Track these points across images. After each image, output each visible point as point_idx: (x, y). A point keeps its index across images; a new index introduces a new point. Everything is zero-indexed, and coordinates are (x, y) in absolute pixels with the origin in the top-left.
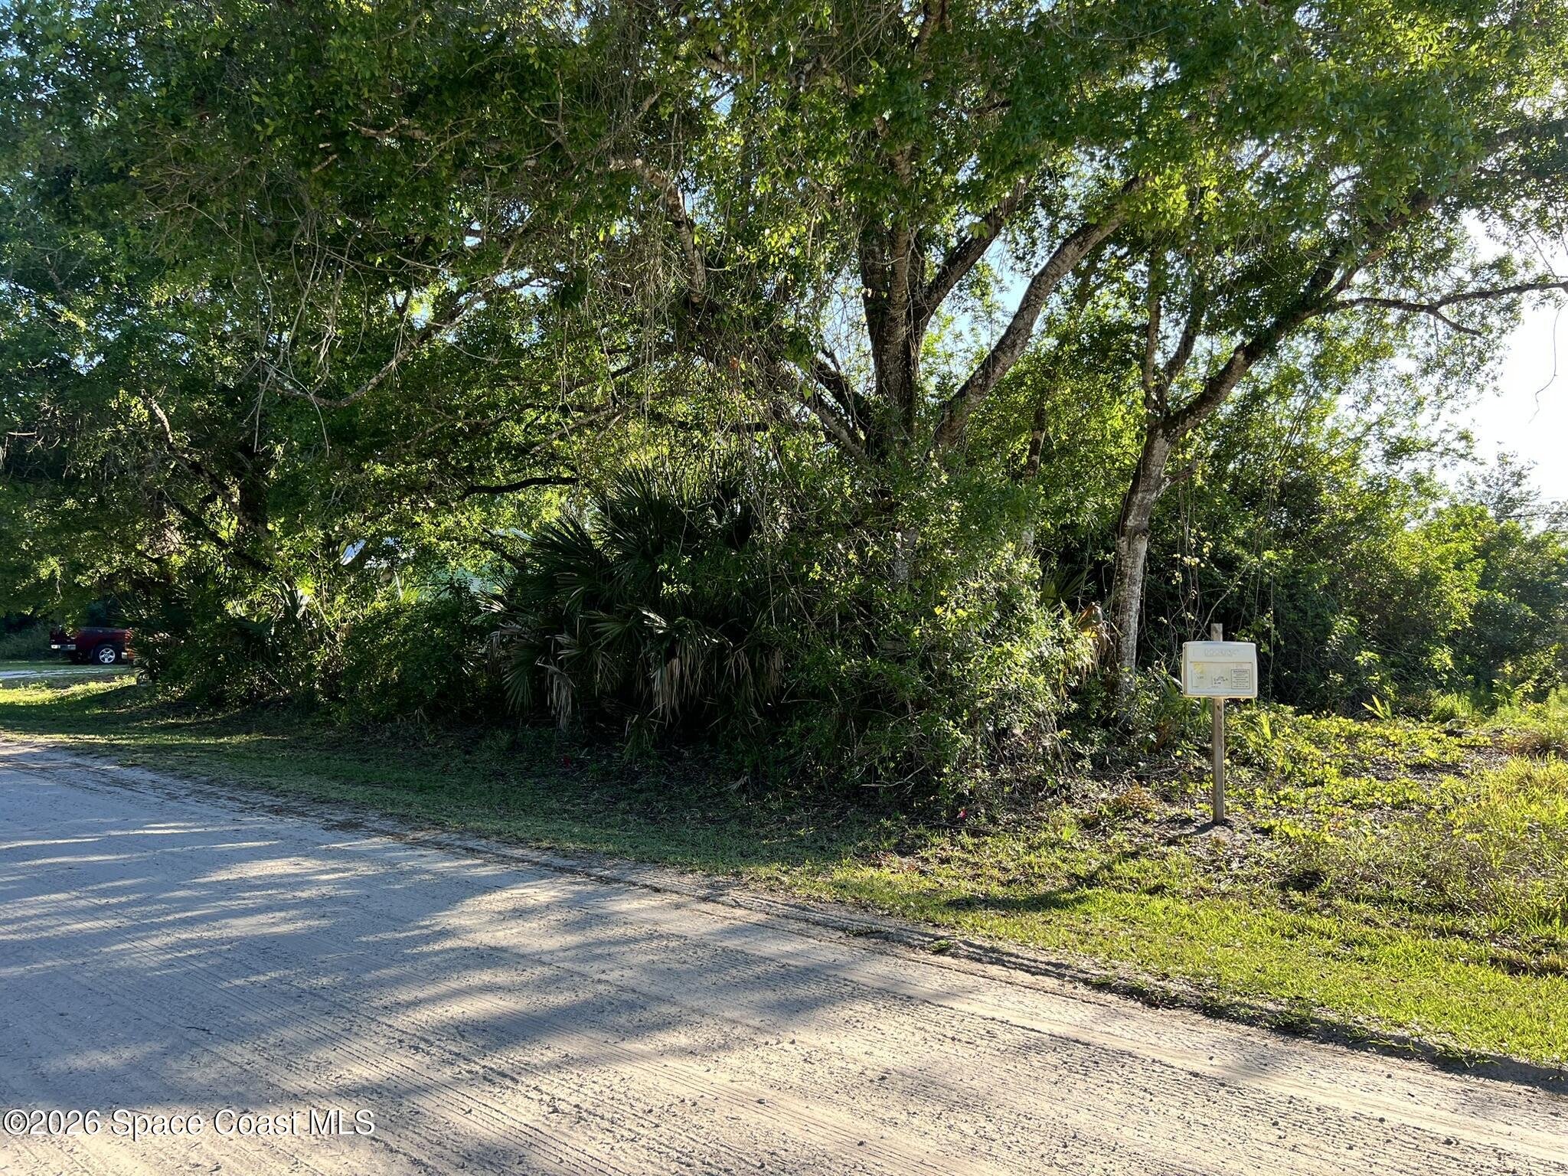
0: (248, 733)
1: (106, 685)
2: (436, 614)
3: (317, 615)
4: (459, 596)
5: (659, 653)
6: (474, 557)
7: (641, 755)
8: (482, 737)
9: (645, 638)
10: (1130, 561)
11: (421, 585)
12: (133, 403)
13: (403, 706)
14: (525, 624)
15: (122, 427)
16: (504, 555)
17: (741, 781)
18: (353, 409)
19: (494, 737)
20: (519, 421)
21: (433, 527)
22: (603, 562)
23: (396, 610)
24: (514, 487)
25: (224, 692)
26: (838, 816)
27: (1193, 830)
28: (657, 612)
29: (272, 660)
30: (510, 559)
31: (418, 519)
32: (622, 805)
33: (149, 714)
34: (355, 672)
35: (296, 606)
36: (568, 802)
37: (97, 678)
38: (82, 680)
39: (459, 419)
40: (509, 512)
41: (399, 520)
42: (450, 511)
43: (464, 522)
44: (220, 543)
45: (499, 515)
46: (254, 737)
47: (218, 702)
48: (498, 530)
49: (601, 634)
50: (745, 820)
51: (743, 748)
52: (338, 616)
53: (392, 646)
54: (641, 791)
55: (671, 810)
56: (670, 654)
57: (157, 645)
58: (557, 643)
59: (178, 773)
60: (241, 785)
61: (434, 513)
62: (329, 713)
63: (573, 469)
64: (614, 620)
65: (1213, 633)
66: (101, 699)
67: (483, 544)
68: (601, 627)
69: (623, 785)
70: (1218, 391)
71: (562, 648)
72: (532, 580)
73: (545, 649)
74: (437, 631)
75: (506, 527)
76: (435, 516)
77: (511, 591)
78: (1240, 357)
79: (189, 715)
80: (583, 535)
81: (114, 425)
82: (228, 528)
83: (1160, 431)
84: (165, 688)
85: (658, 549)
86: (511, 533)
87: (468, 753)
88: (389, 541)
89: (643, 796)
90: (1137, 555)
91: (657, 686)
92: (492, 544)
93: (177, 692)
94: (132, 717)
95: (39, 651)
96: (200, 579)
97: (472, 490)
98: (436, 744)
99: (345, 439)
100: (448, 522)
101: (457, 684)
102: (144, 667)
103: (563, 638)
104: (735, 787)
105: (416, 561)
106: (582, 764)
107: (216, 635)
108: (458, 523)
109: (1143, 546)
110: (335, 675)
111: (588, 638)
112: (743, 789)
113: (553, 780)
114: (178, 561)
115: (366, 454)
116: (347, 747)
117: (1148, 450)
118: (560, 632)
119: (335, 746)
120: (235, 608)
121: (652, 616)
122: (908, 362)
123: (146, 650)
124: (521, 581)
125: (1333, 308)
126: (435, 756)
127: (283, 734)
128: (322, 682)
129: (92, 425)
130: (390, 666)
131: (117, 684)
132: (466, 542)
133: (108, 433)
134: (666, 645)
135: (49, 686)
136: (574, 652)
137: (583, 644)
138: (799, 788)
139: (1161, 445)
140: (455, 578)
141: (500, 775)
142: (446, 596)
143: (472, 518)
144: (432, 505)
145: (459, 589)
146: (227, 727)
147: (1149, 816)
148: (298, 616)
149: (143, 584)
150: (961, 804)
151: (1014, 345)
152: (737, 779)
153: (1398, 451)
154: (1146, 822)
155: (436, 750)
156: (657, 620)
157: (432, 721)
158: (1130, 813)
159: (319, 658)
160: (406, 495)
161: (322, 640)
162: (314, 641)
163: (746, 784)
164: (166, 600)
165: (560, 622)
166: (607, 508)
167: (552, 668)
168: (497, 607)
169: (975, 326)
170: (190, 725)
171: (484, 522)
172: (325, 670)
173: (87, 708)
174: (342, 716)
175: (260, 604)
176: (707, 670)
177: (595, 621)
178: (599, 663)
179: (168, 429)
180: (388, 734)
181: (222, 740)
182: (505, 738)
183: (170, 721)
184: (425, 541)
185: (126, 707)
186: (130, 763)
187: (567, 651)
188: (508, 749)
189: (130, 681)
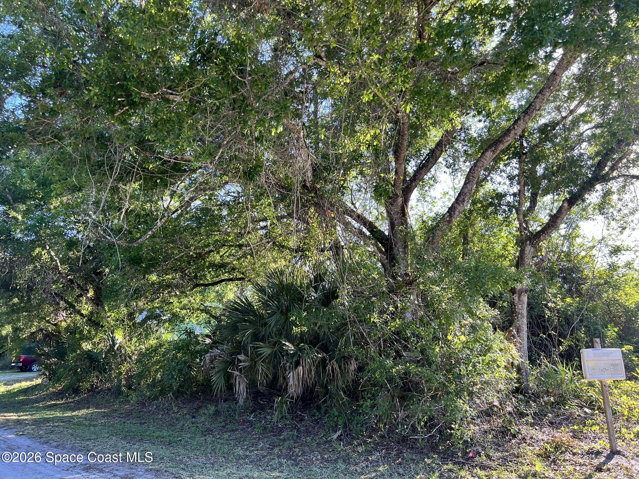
0: (88, 409)
1: (30, 383)
2: (178, 347)
3: (124, 348)
4: (190, 336)
5: (291, 363)
6: (197, 317)
7: (282, 418)
8: (200, 407)
9: (283, 357)
10: (520, 306)
11: (172, 331)
12: (43, 253)
13: (162, 392)
14: (222, 350)
15: (37, 264)
16: (211, 315)
17: (339, 433)
18: (140, 248)
19: (206, 408)
20: (218, 253)
21: (178, 304)
22: (261, 317)
23: (160, 344)
24: (215, 284)
25: (79, 386)
26: (398, 456)
27: (604, 459)
28: (289, 341)
29: (102, 370)
30: (214, 317)
31: (172, 301)
32: (276, 450)
34: (141, 376)
35: (114, 344)
36: (247, 449)
37: (26, 380)
38: (19, 381)
39: (191, 251)
40: (213, 295)
41: (163, 301)
42: (186, 296)
43: (193, 301)
44: (82, 315)
45: (208, 297)
46: (91, 411)
47: (76, 391)
48: (207, 304)
49: (261, 354)
50: (346, 460)
51: (336, 413)
52: (133, 348)
53: (158, 362)
54: (284, 440)
55: (304, 453)
56: (297, 364)
58: (238, 359)
59: (42, 440)
61: (179, 298)
62: (128, 396)
63: (243, 274)
64: (268, 347)
65: (595, 344)
66: (24, 391)
67: (201, 310)
68: (261, 350)
69: (275, 436)
70: (556, 222)
71: (241, 362)
72: (225, 327)
73: (232, 363)
74: (179, 355)
75: (211, 301)
76: (179, 299)
77: (214, 333)
78: (566, 205)
79: (62, 399)
80: (250, 304)
81: (34, 263)
82: (86, 308)
83: (528, 242)
84: (53, 385)
85: (288, 310)
86: (214, 305)
87: (194, 417)
88: (158, 311)
89: (286, 444)
90: (524, 303)
91: (291, 382)
92: (206, 311)
93: (58, 387)
94: (37, 401)
95: (7, 366)
96: (73, 333)
97: (197, 285)
98: (178, 412)
99: (136, 263)
100: (185, 301)
101: (188, 381)
102: (46, 375)
103: (242, 357)
104: (335, 437)
105: (170, 320)
106: (251, 424)
107: (77, 359)
108: (190, 301)
109: (525, 299)
110: (131, 377)
111: (255, 357)
112: (339, 438)
113: (238, 434)
114: (64, 324)
115: (148, 271)
116: (135, 415)
117: (522, 252)
118: (240, 353)
119: (128, 414)
120: (87, 346)
121: (287, 344)
122: (403, 213)
123: (46, 367)
124: (219, 327)
125: (609, 180)
126: (177, 419)
127: (105, 408)
128: (126, 379)
129: (24, 264)
130: (157, 371)
131: (34, 383)
132: (193, 310)
133: (31, 267)
134: (295, 359)
135: (5, 384)
136: (247, 364)
137: (252, 360)
138: (371, 437)
139: (529, 249)
140: (188, 327)
141: (209, 431)
142: (184, 337)
143: (195, 299)
144: (178, 293)
145: (189, 333)
146: (78, 406)
147: (575, 451)
148: (116, 348)
149: (48, 336)
150: (467, 447)
151: (464, 200)
152: (336, 432)
153: (616, 251)
154: (574, 454)
155: (178, 416)
156: (290, 347)
157: (176, 398)
158: (563, 449)
159: (124, 368)
160: (166, 289)
161: (126, 360)
162: (122, 360)
163: (341, 435)
164: (58, 342)
165: (239, 348)
166: (261, 290)
167: (236, 373)
168: (208, 341)
169: (418, 204)
170: (62, 404)
171: (201, 300)
172: (127, 373)
173: (18, 396)
174: (133, 398)
175: (99, 343)
176: (317, 372)
177: (258, 348)
178: (260, 370)
179: (59, 264)
180: (155, 407)
181: (74, 414)
182: (212, 409)
183: (53, 402)
184: (174, 311)
185: (35, 395)
186: (21, 433)
187: (244, 364)
188: (214, 415)
189: (39, 381)
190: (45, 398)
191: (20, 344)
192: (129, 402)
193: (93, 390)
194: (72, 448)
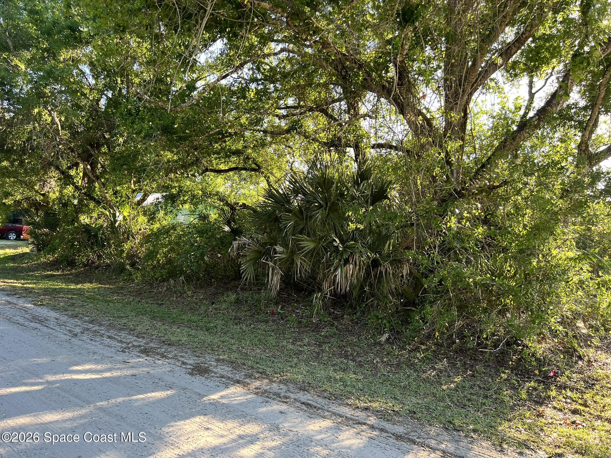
0: (91, 282)
1: (14, 251)
5: (340, 260)
8: (221, 295)
12: (44, 113)
13: (173, 275)
14: (256, 239)
15: (37, 125)
17: (386, 336)
19: (227, 295)
23: (174, 226)
24: (227, 171)
25: (75, 259)
29: (101, 246)
33: (38, 267)
35: (116, 221)
37: (9, 247)
46: (95, 285)
47: (72, 264)
49: (302, 248)
52: (138, 227)
56: (347, 262)
57: (42, 234)
58: (275, 250)
59: (69, 313)
60: (111, 326)
62: (132, 275)
63: (256, 164)
64: (312, 241)
66: (13, 258)
68: (304, 244)
71: (277, 253)
73: (267, 253)
79: (58, 270)
81: (34, 124)
84: (45, 255)
91: (338, 280)
93: (51, 258)
94: (30, 269)
96: (65, 205)
97: (207, 170)
98: (193, 296)
102: (35, 244)
103: (279, 248)
104: (383, 339)
106: (281, 316)
107: (74, 232)
110: (135, 256)
111: (295, 249)
113: (272, 326)
114: (53, 196)
118: (277, 244)
120: (84, 219)
121: (337, 240)
123: (36, 236)
127: (109, 284)
128: (128, 258)
129: (22, 122)
131: (19, 251)
133: (30, 127)
134: (345, 257)
136: (284, 256)
137: (292, 252)
138: (423, 344)
146: (78, 279)
148: (117, 225)
149: (37, 206)
157: (188, 282)
159: (126, 247)
162: (124, 238)
163: (389, 338)
167: (270, 263)
168: (227, 228)
170: (60, 275)
172: (130, 253)
173: (6, 262)
174: (138, 277)
175: (96, 219)
177: (299, 241)
178: (299, 264)
179: (60, 129)
180: (165, 288)
181: (79, 286)
182: (233, 297)
183: (49, 273)
184: (196, 192)
185: (25, 263)
186: (39, 303)
187: (280, 255)
188: (235, 303)
189: (27, 250)
190: (37, 267)
191: (5, 210)
192: (133, 280)
193: (89, 265)
194: (110, 325)
